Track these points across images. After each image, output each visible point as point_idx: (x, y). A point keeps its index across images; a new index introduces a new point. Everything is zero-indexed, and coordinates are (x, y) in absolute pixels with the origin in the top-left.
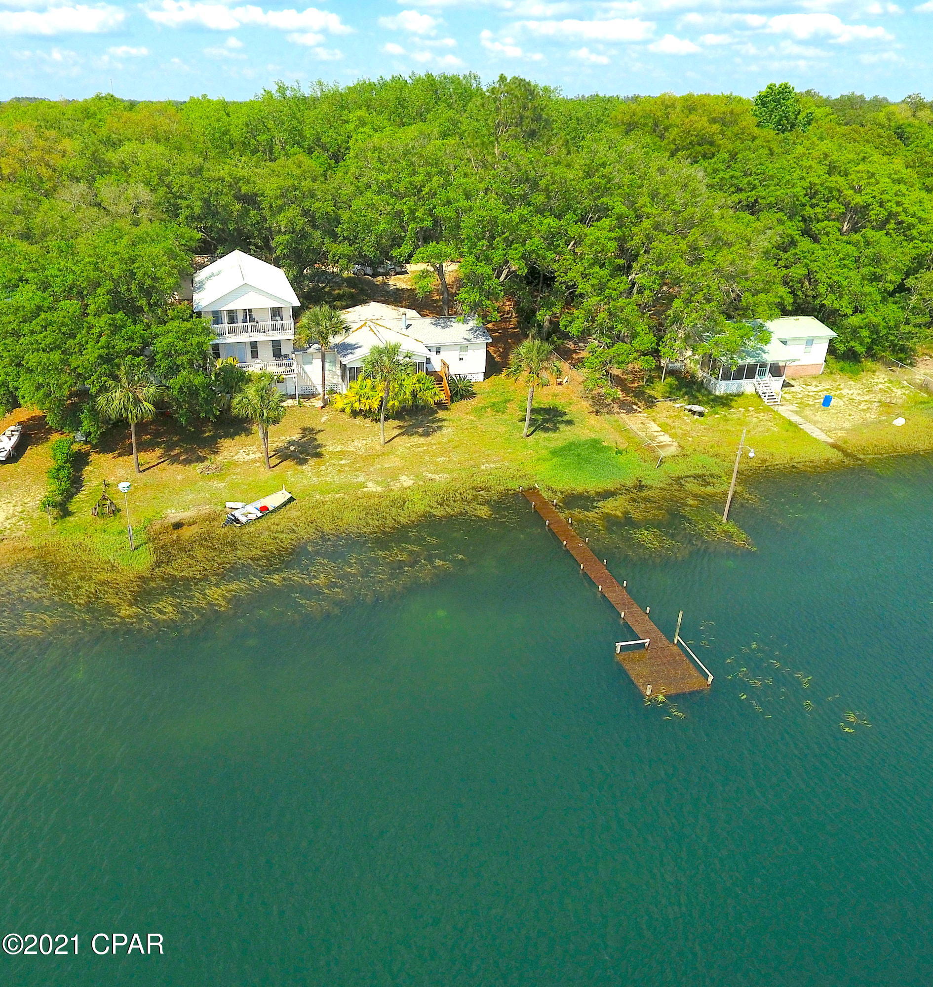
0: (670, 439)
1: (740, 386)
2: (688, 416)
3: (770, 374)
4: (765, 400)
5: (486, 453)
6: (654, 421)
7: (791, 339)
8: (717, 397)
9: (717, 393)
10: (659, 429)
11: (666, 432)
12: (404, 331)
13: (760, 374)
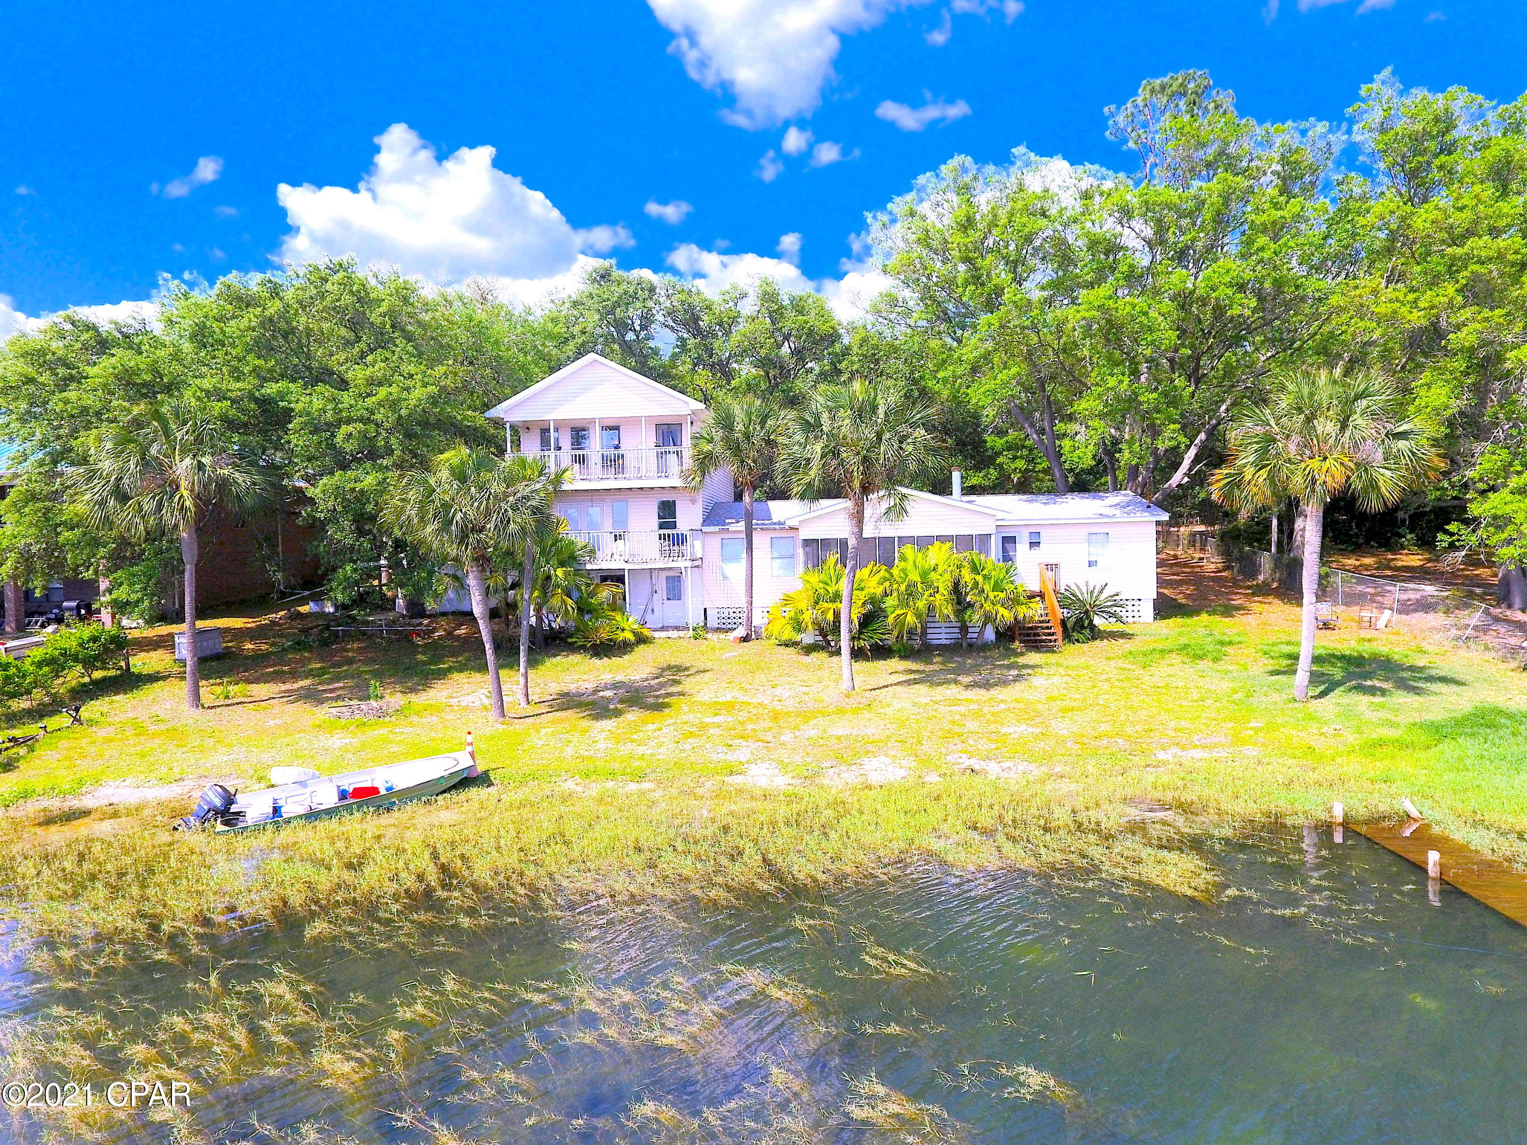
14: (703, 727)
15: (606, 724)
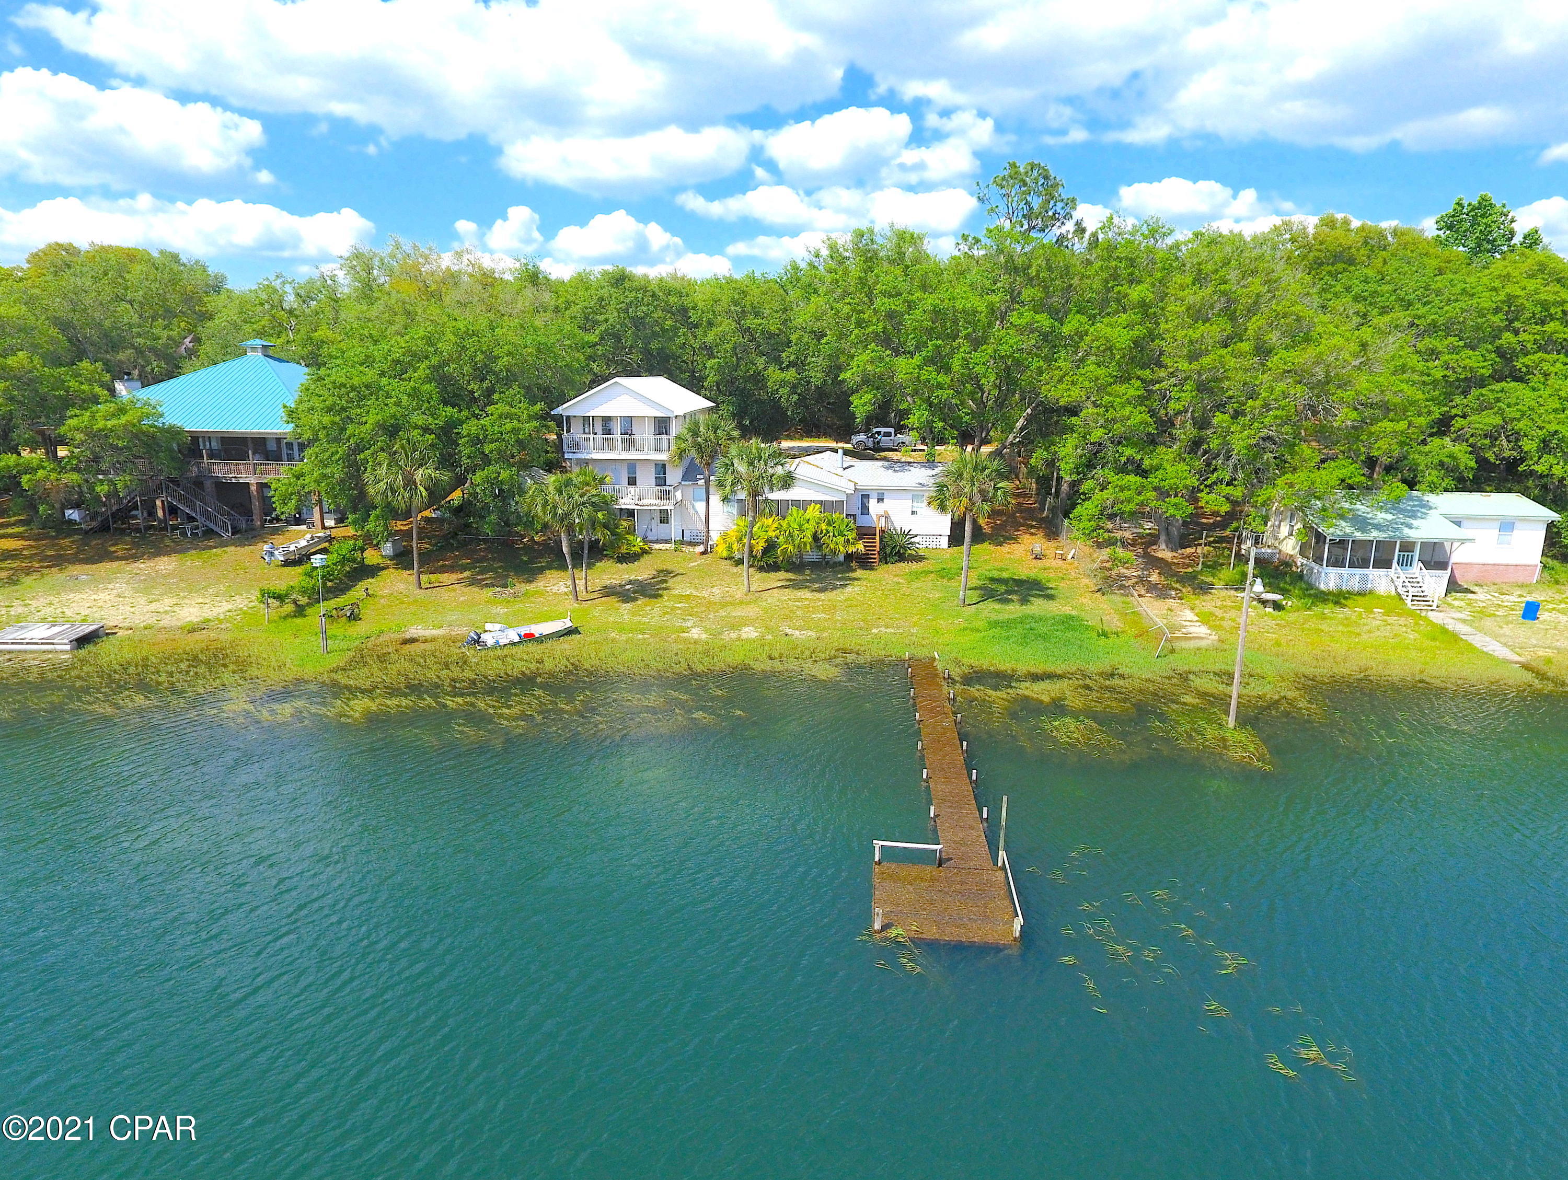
0: (1209, 631)
1: (1364, 579)
2: (1255, 608)
3: (1420, 564)
4: (1408, 601)
5: (892, 616)
6: (1192, 609)
7: (1469, 518)
8: (1323, 592)
9: (1322, 587)
10: (1197, 618)
11: (1204, 622)
12: (840, 471)
13: (1401, 563)
14: (673, 608)
15: (628, 606)
